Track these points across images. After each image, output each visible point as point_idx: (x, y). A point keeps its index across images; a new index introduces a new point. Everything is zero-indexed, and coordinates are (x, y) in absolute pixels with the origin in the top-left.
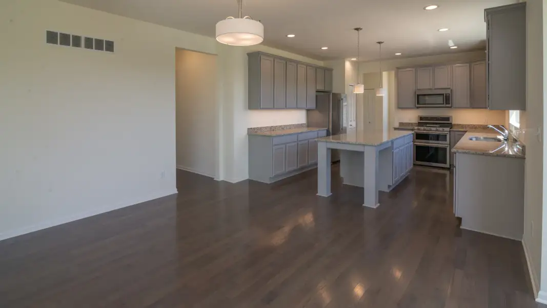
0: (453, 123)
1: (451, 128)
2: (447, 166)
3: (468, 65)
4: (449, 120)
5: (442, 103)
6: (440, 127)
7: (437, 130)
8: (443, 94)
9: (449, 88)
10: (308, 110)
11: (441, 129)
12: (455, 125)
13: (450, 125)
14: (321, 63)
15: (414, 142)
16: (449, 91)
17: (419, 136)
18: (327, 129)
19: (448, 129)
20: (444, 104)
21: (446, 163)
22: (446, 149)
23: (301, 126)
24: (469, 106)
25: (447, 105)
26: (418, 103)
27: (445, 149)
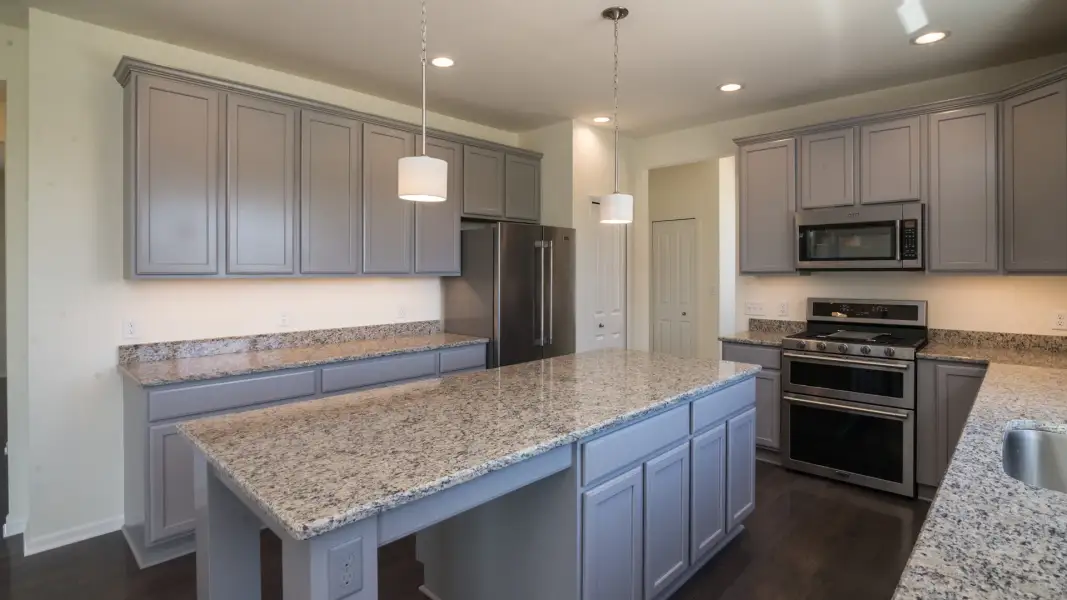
0: (932, 325)
1: (918, 349)
2: (906, 488)
3: (990, 110)
4: (915, 318)
5: (889, 255)
6: (880, 341)
7: (865, 354)
8: (892, 224)
9: (916, 201)
10: (447, 280)
11: (878, 350)
12: (936, 332)
13: (920, 337)
14: (512, 139)
15: (784, 391)
16: (914, 213)
17: (801, 373)
18: (487, 340)
19: (907, 352)
20: (893, 258)
21: (899, 479)
22: (900, 424)
23: (418, 329)
24: (992, 266)
25: (908, 263)
26: (804, 256)
27: (896, 426)
